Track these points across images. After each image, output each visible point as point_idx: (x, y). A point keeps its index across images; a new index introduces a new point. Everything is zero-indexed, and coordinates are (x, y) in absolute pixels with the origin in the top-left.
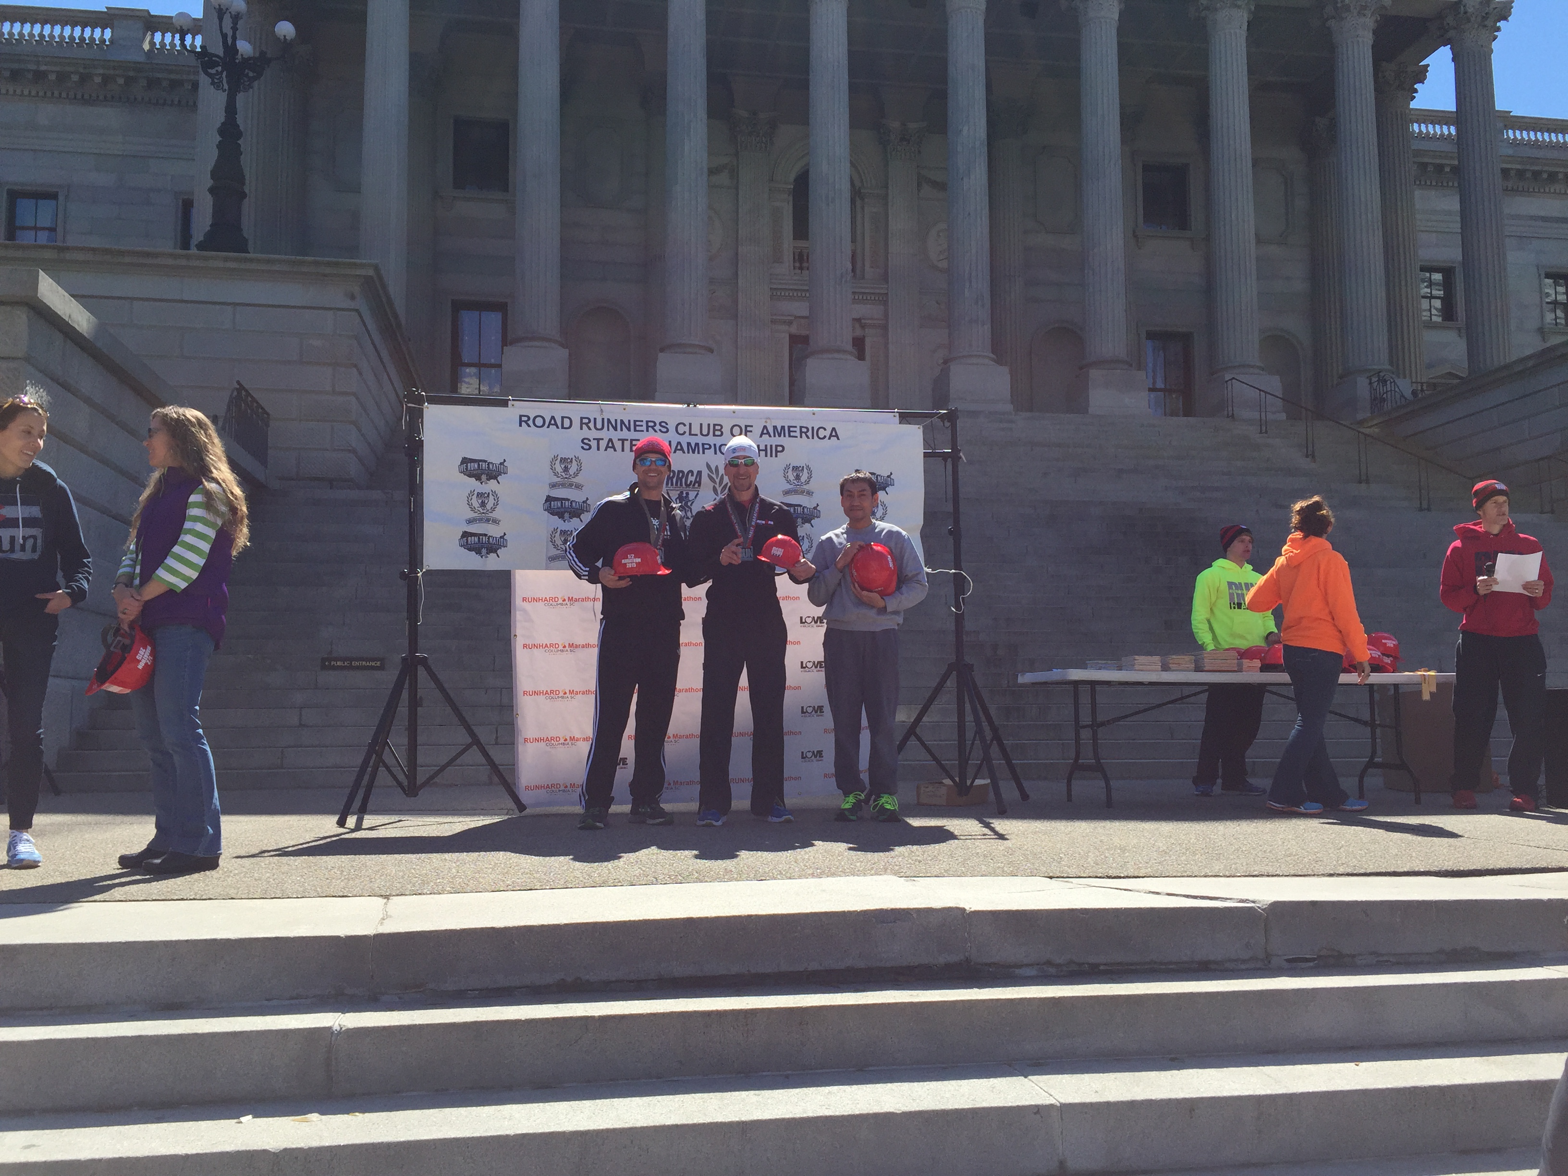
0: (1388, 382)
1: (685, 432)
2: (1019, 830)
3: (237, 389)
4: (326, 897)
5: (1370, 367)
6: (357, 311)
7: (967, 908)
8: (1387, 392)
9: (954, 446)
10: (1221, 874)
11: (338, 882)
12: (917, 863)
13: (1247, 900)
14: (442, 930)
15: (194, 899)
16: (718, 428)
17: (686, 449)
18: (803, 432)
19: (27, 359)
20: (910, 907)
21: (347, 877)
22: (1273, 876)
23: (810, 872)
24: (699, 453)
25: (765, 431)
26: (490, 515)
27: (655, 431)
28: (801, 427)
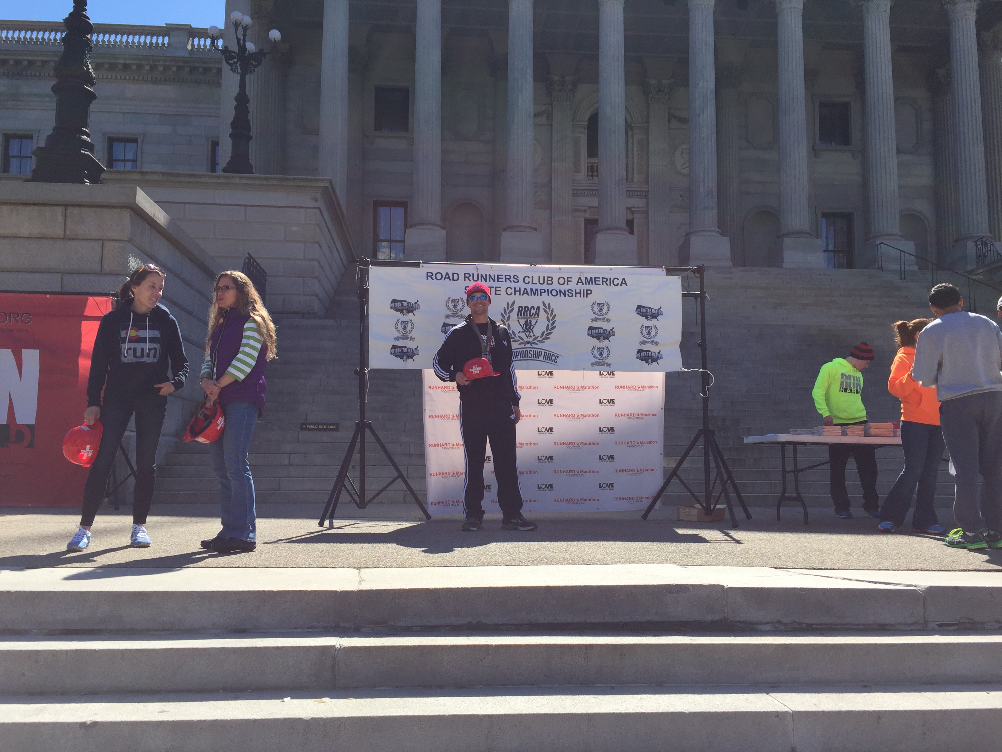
0: (989, 245)
1: (529, 282)
2: (749, 538)
3: (248, 257)
4: (322, 567)
5: (975, 235)
6: (319, 209)
7: (725, 585)
8: (988, 251)
9: (702, 289)
10: (890, 569)
11: (328, 559)
12: (686, 557)
13: (911, 585)
14: (397, 589)
15: (245, 567)
16: (550, 279)
17: (530, 293)
18: (604, 281)
19: (130, 241)
20: (687, 584)
21: (332, 556)
22: (925, 570)
23: (618, 560)
24: (538, 295)
25: (579, 281)
26: (409, 335)
27: (511, 282)
28: (603, 278)
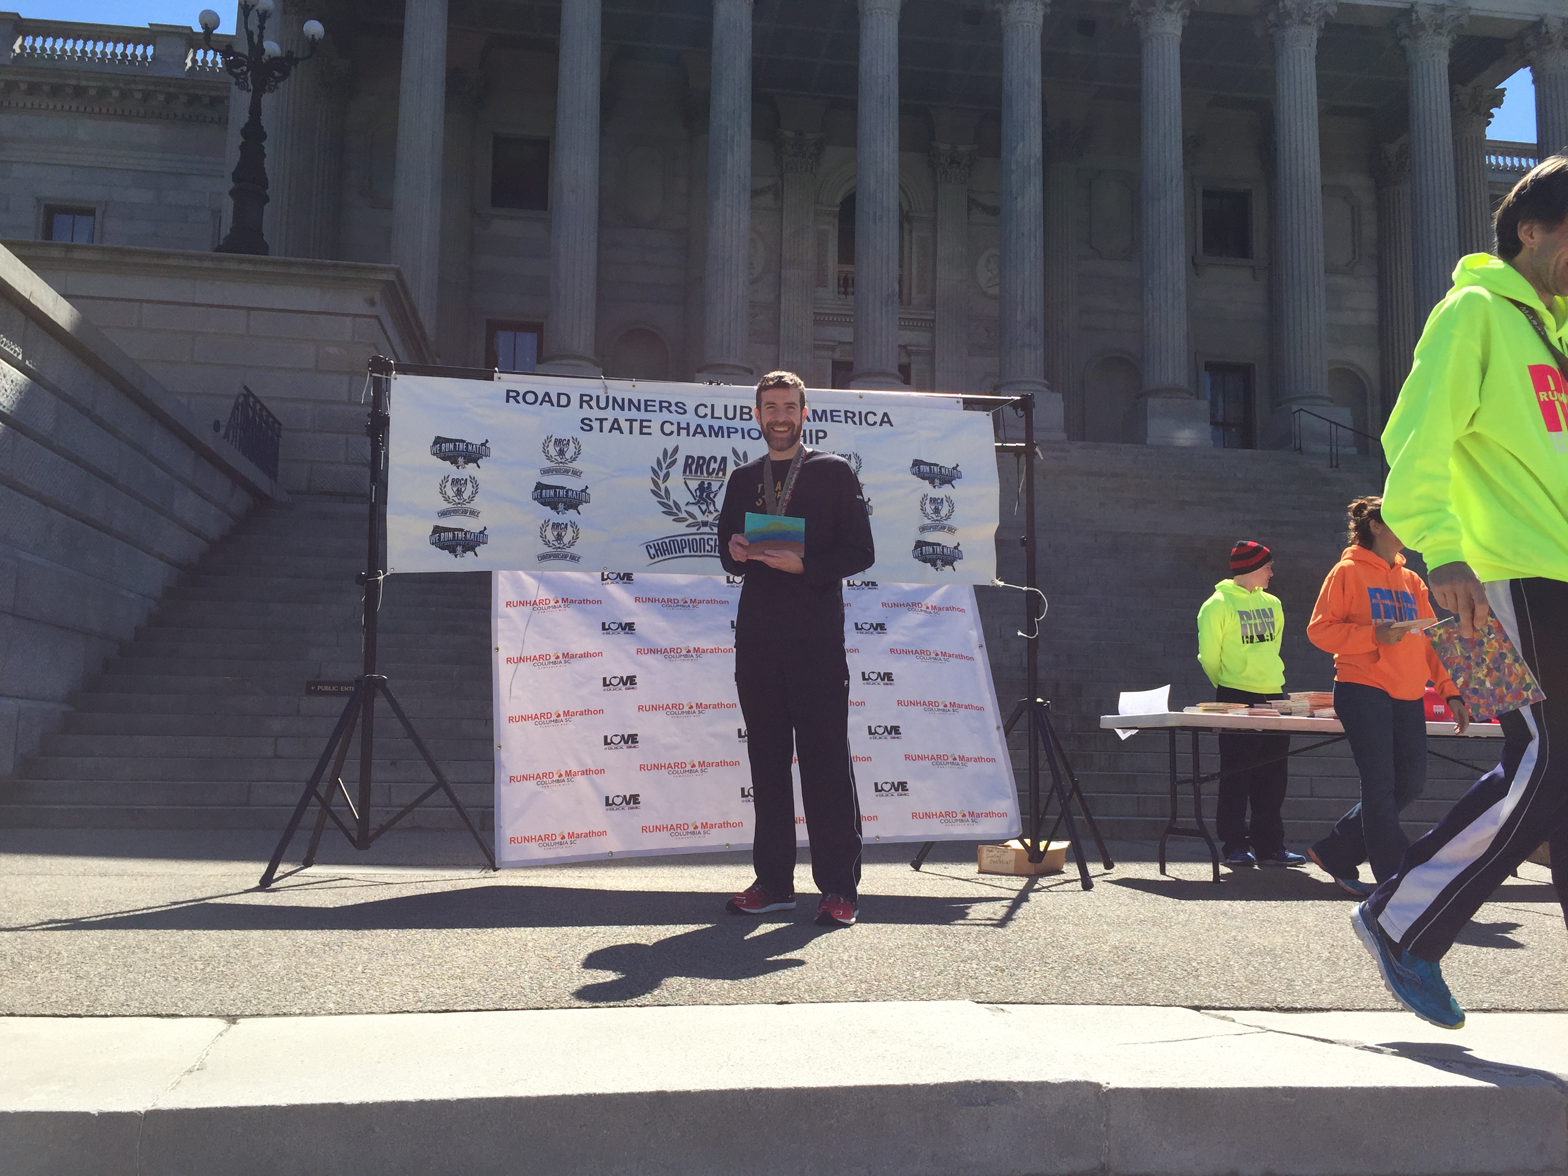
1: (706, 415)
3: (243, 395)
4: (146, 1015)
7: (1103, 1083)
9: (1029, 439)
16: (746, 410)
17: (707, 432)
18: (849, 417)
24: (723, 438)
26: (468, 505)
27: (671, 412)
28: (846, 412)
